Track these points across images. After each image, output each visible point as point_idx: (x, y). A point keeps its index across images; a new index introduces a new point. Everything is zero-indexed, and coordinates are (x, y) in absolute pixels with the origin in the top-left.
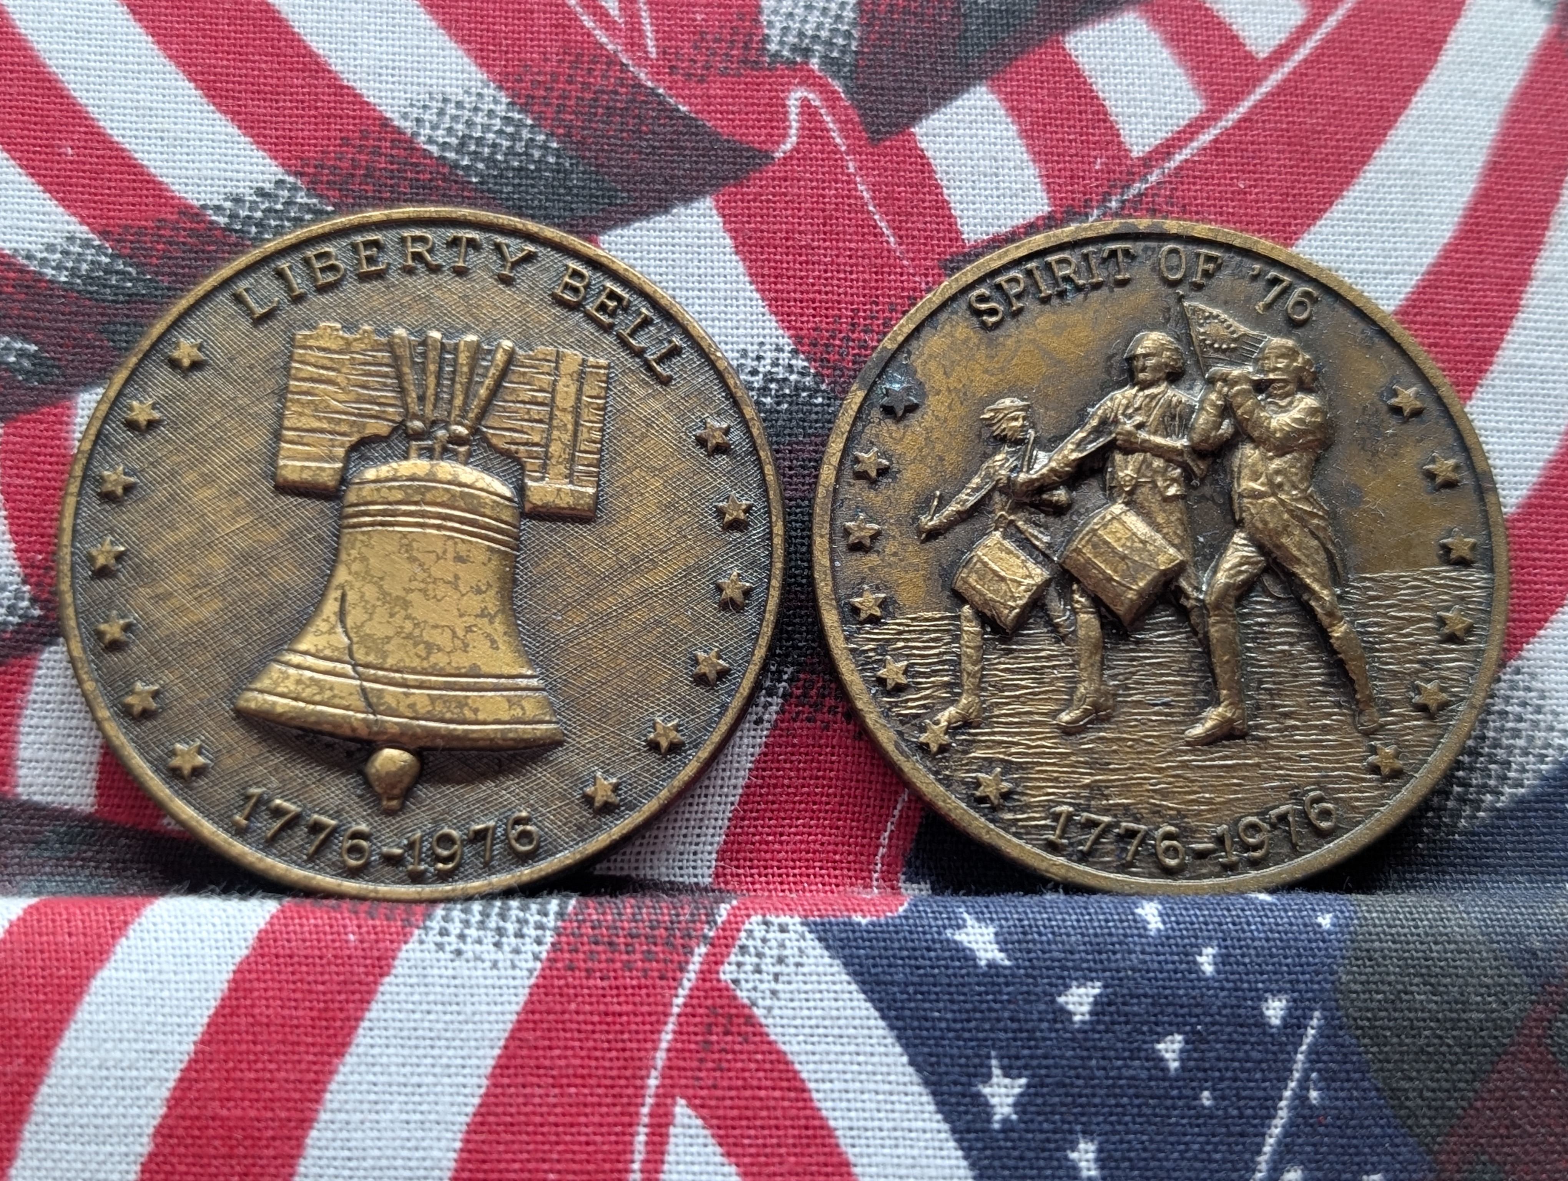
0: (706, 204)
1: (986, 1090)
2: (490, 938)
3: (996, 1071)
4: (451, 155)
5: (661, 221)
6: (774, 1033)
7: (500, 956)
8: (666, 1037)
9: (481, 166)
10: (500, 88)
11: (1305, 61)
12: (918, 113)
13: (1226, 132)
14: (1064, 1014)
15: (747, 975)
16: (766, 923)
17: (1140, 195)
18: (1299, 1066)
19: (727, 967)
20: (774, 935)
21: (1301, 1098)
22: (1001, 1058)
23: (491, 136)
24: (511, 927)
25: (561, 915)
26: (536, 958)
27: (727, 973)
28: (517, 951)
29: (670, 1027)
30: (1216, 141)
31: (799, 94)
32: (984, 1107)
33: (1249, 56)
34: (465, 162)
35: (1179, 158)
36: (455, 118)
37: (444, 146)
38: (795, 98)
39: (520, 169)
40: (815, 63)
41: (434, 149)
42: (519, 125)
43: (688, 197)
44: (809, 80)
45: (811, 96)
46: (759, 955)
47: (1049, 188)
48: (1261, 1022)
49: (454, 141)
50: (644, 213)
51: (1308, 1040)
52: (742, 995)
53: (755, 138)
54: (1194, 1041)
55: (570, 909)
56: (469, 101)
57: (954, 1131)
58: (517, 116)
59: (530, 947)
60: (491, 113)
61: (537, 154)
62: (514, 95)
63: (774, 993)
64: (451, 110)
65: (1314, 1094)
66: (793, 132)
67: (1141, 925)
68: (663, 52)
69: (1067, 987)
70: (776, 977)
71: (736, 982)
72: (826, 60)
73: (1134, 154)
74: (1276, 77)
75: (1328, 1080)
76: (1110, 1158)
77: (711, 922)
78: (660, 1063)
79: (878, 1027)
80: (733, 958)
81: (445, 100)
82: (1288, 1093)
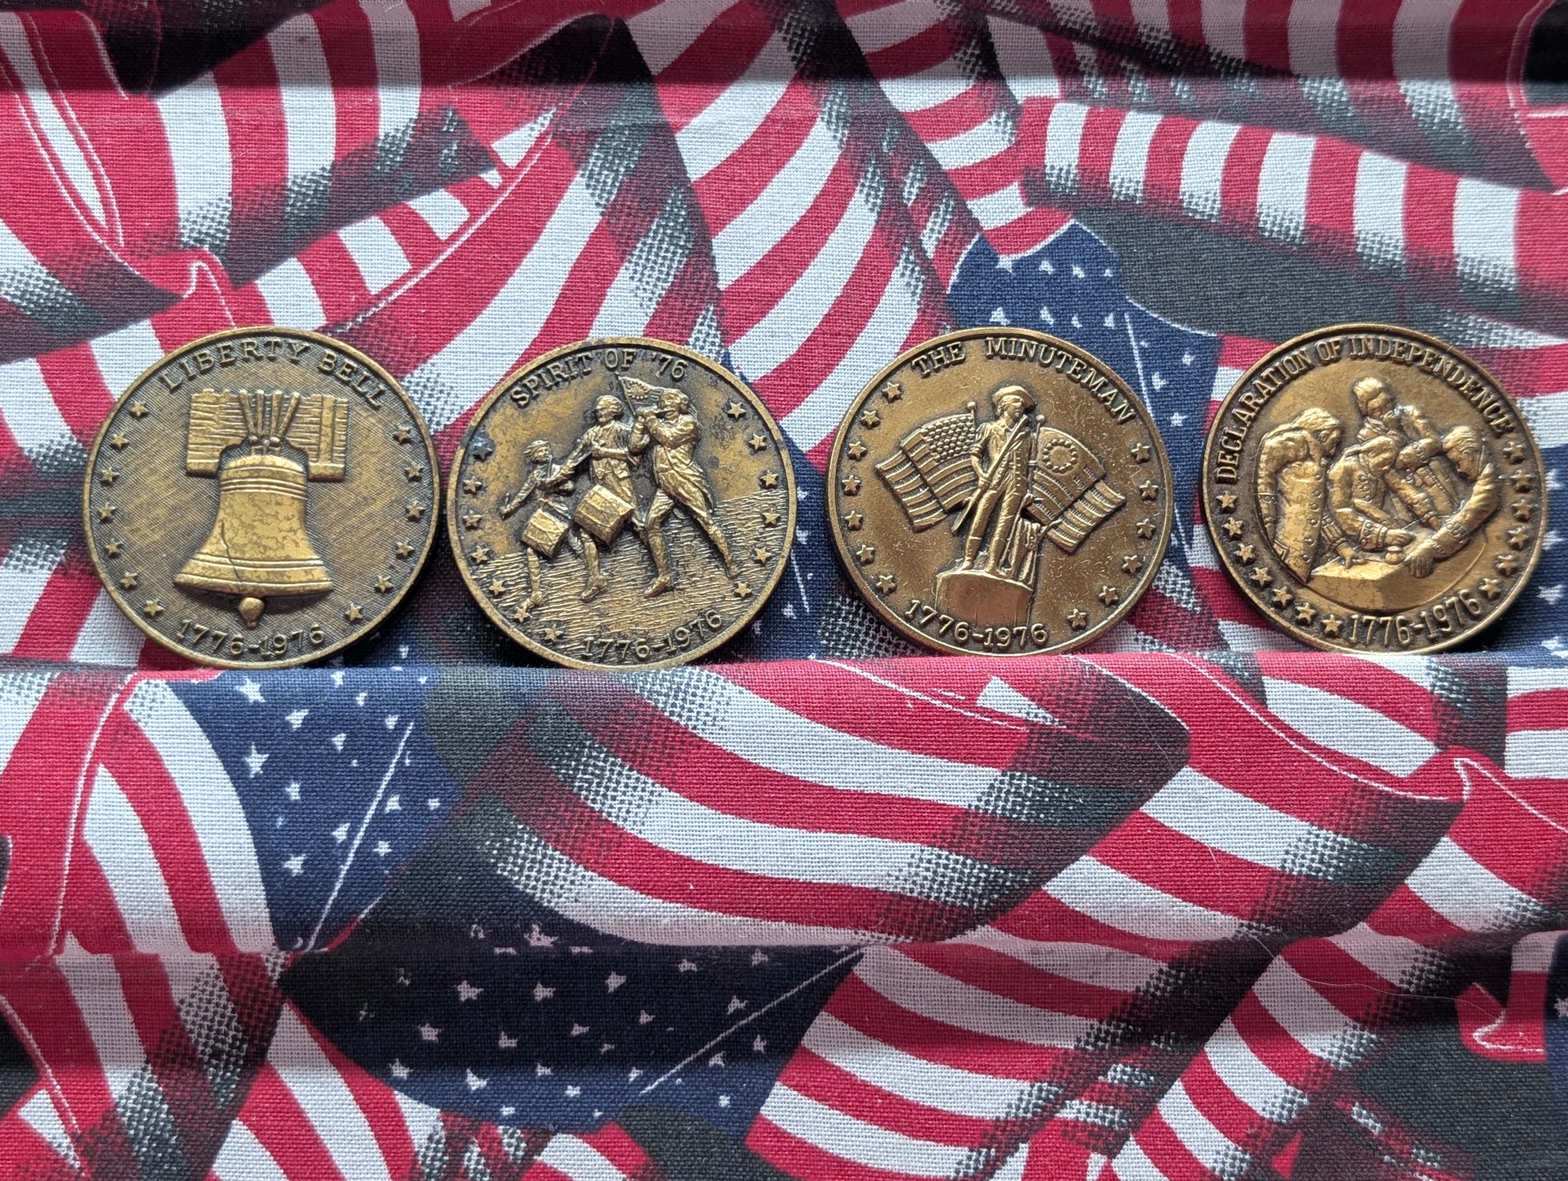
0: (146, 323)
1: (248, 760)
2: (15, 690)
3: (254, 751)
4: (17, 301)
5: (122, 333)
6: (148, 734)
7: (19, 699)
8: (96, 736)
9: (32, 306)
10: (43, 265)
11: (468, 240)
12: (259, 272)
13: (422, 280)
14: (288, 724)
15: (137, 709)
16: (148, 683)
17: (374, 314)
18: (401, 748)
19: (127, 704)
20: (152, 689)
21: (401, 763)
22: (256, 745)
23: (37, 290)
24: (26, 685)
25: (50, 680)
26: (37, 699)
27: (127, 706)
28: (27, 696)
29: (98, 731)
30: (416, 285)
31: (198, 264)
32: (246, 768)
33: (437, 238)
34: (24, 304)
35: (396, 294)
36: (20, 281)
37: (14, 296)
38: (194, 267)
39: (52, 307)
40: (206, 248)
41: (8, 298)
42: (53, 284)
43: (136, 319)
44: (203, 257)
45: (204, 265)
46: (143, 698)
47: (326, 310)
48: (384, 728)
49: (19, 293)
50: (113, 328)
51: (406, 736)
52: (134, 717)
53: (172, 288)
54: (351, 736)
55: (56, 676)
56: (27, 272)
57: (231, 779)
58: (51, 279)
59: (34, 695)
60: (38, 279)
61: (61, 299)
62: (50, 268)
63: (149, 716)
64: (18, 277)
65: (407, 761)
66: (194, 284)
67: (332, 682)
68: (127, 243)
69: (291, 712)
70: (151, 708)
71: (131, 710)
72: (212, 246)
73: (373, 293)
74: (450, 251)
75: (415, 755)
76: (306, 791)
77: (122, 683)
78: (93, 748)
79: (198, 731)
80: (131, 700)
81: (15, 272)
82: (395, 761)
